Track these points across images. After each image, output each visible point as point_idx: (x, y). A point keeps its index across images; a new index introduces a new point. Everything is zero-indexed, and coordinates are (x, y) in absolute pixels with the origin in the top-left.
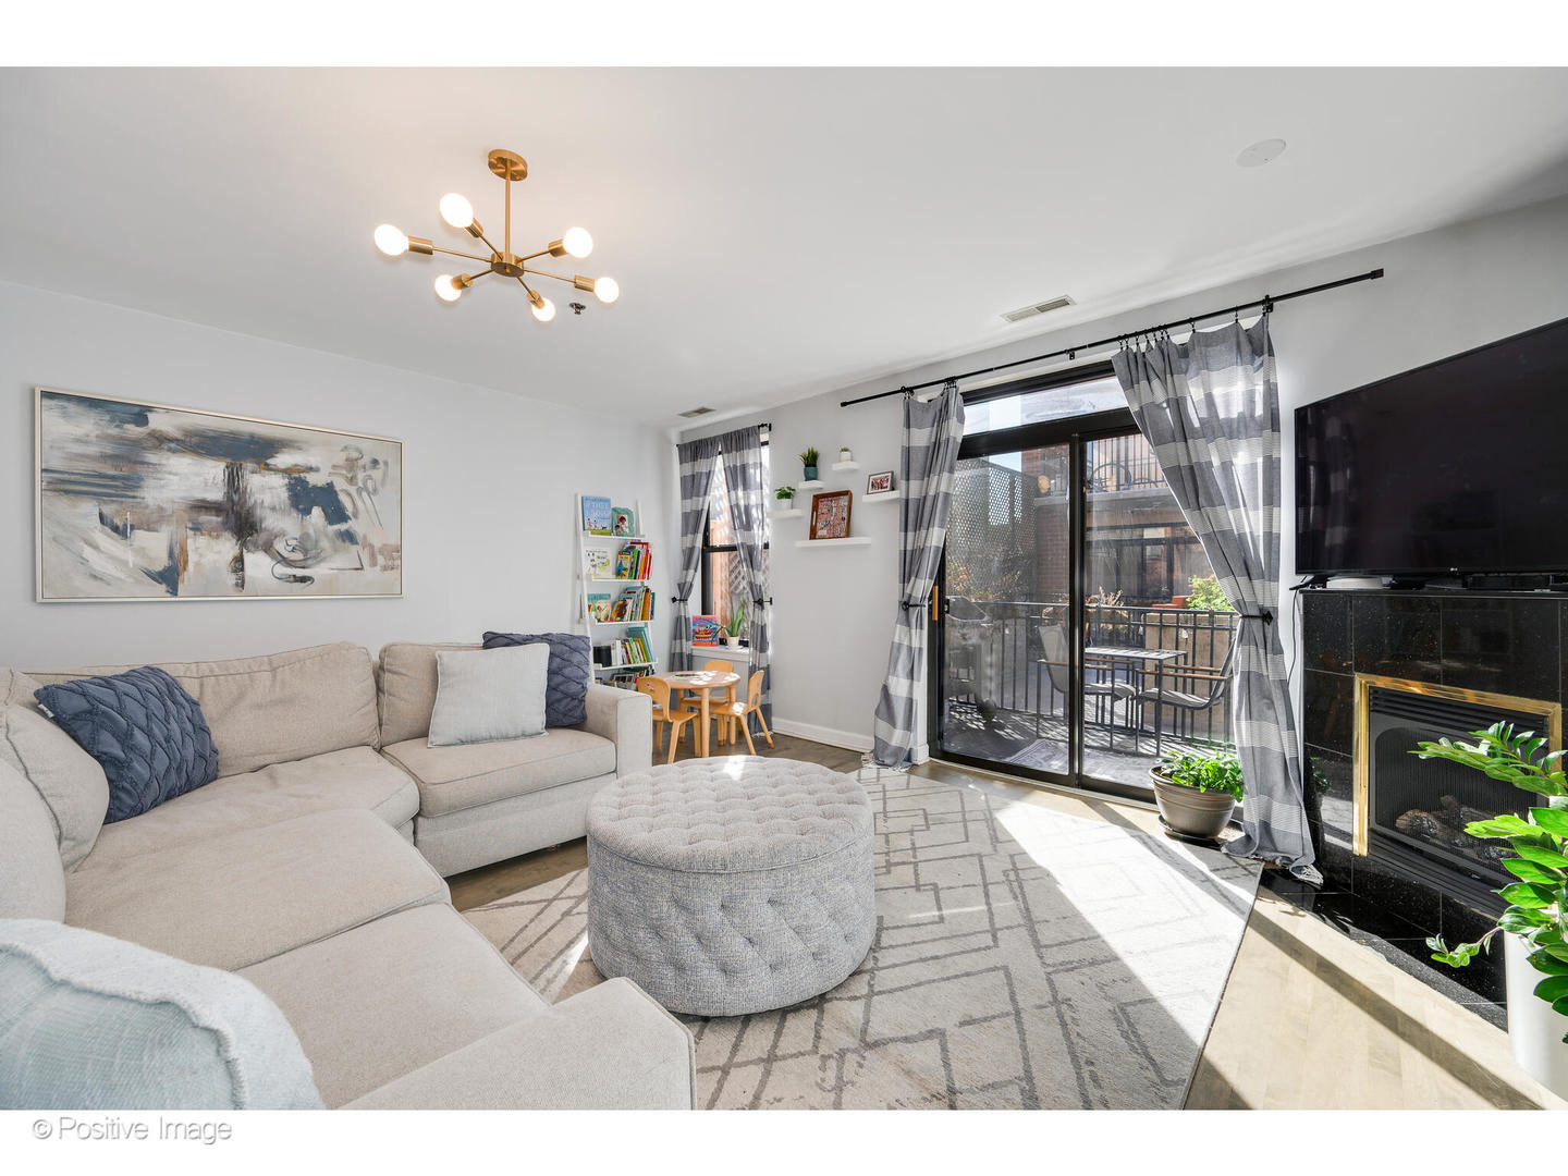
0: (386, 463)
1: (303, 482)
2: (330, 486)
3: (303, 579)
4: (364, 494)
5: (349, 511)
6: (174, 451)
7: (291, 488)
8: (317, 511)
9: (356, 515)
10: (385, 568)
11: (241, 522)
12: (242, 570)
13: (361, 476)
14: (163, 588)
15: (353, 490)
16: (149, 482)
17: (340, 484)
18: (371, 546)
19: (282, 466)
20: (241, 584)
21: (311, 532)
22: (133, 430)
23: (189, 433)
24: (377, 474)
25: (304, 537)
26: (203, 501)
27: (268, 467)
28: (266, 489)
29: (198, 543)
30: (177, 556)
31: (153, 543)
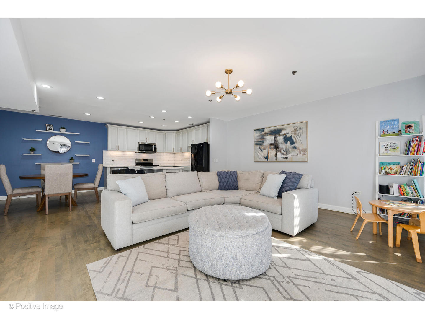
0: (303, 128)
1: (286, 136)
2: (291, 136)
3: (286, 158)
4: (298, 137)
5: (295, 142)
6: (267, 135)
7: (284, 138)
8: (289, 142)
9: (296, 142)
10: (303, 155)
11: (276, 146)
12: (276, 156)
13: (297, 132)
14: (266, 160)
15: (295, 136)
16: (265, 141)
17: (293, 135)
18: (300, 149)
19: (282, 134)
20: (276, 159)
21: (288, 147)
22: (263, 133)
23: (269, 131)
24: (301, 131)
25: (286, 149)
26: (271, 143)
27: (280, 135)
28: (280, 139)
29: (270, 151)
30: (268, 154)
31: (265, 152)
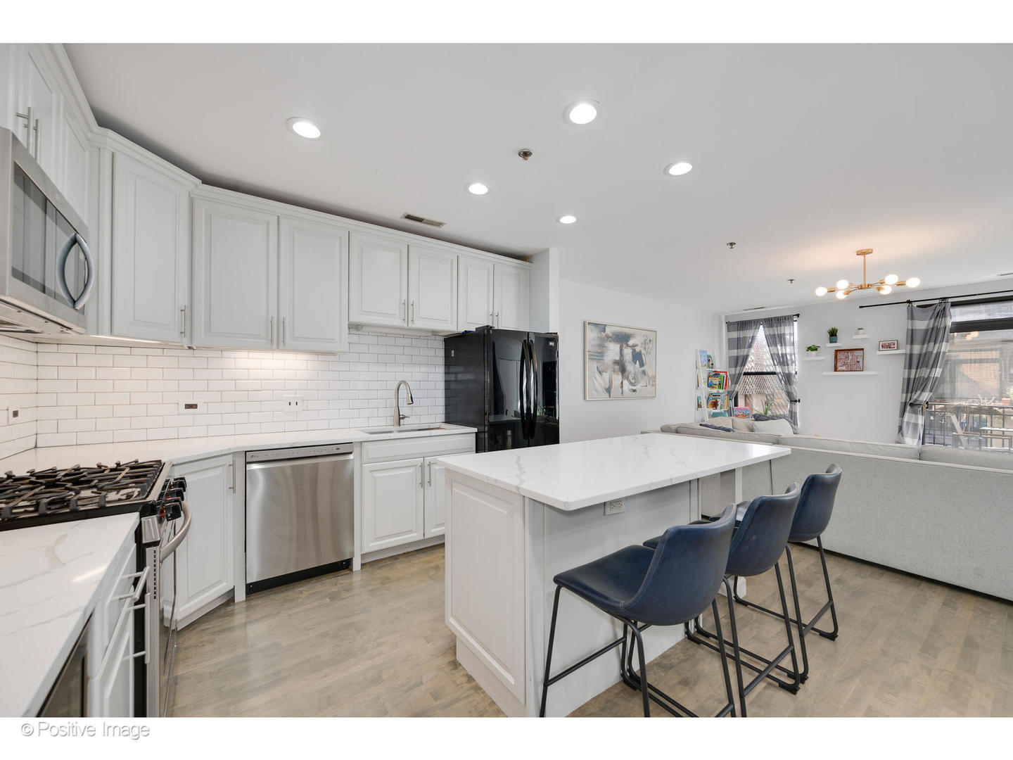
0: (653, 341)
1: (635, 351)
2: (640, 351)
3: (634, 391)
4: (648, 355)
5: (644, 362)
6: (610, 341)
7: (632, 353)
8: (638, 363)
9: (646, 364)
10: (652, 386)
11: (621, 367)
12: (623, 387)
13: (647, 347)
14: (608, 394)
15: (645, 353)
16: (606, 354)
17: (643, 352)
18: (649, 376)
19: (631, 345)
20: (622, 393)
21: (636, 371)
22: (603, 334)
23: (614, 334)
24: (651, 346)
26: (615, 360)
27: (628, 345)
28: (627, 354)
29: (615, 376)
30: (611, 382)
31: (606, 376)
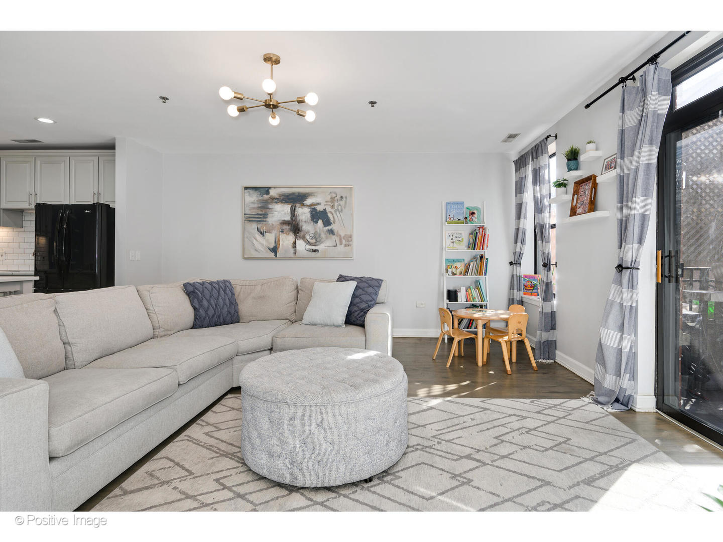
0: (346, 197)
1: (315, 209)
2: (325, 210)
3: (315, 251)
4: (338, 212)
5: (332, 221)
6: (276, 203)
7: (311, 213)
8: (320, 221)
9: (334, 223)
10: (346, 246)
11: (294, 227)
12: (296, 247)
13: (336, 204)
14: (273, 254)
15: (333, 211)
16: (270, 215)
17: (328, 209)
18: (340, 236)
19: (308, 204)
20: (295, 253)
21: (318, 231)
22: (266, 197)
23: (281, 195)
24: (342, 203)
25: (316, 233)
26: (284, 221)
27: (303, 205)
28: (303, 213)
29: (283, 237)
30: (277, 242)
31: (271, 238)
